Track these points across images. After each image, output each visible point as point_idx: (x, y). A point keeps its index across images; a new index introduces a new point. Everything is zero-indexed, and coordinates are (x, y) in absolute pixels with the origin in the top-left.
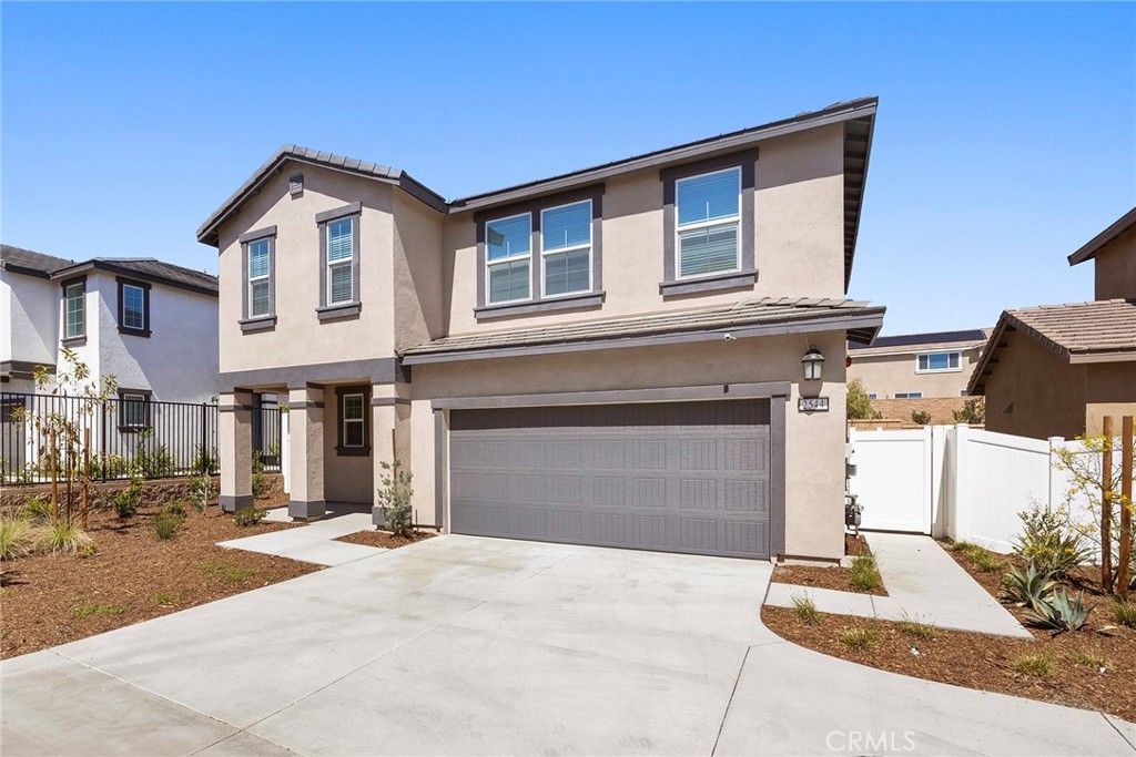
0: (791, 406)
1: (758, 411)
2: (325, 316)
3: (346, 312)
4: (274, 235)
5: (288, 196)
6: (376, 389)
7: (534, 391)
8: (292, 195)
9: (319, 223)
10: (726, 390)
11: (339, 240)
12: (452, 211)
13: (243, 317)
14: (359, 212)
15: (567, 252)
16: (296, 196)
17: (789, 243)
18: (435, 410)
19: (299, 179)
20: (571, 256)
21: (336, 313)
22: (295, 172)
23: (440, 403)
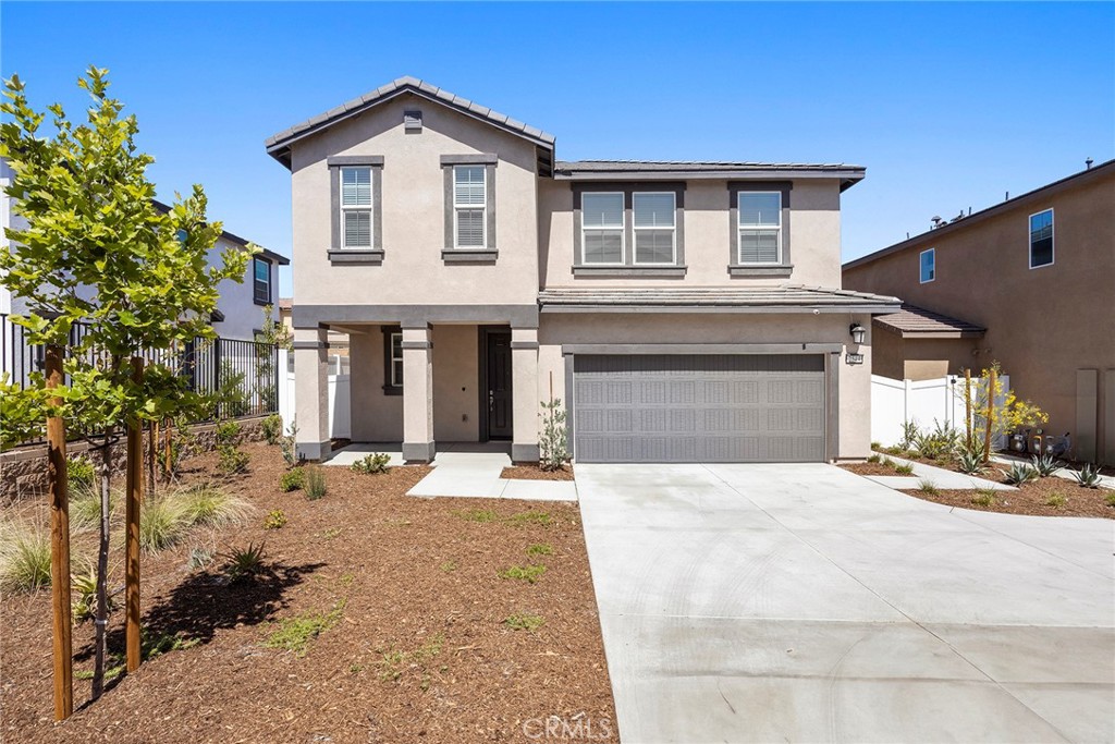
0: (842, 358)
1: (817, 363)
2: (449, 257)
3: (480, 257)
4: (381, 165)
5: (401, 128)
6: (515, 333)
7: (659, 341)
8: (406, 129)
9: (443, 165)
10: (804, 348)
11: (470, 185)
12: (557, 177)
13: (333, 246)
14: (495, 164)
15: (654, 230)
16: (409, 131)
17: (811, 250)
18: (564, 354)
19: (417, 115)
20: (659, 234)
21: (463, 257)
22: (412, 106)
23: (572, 348)
